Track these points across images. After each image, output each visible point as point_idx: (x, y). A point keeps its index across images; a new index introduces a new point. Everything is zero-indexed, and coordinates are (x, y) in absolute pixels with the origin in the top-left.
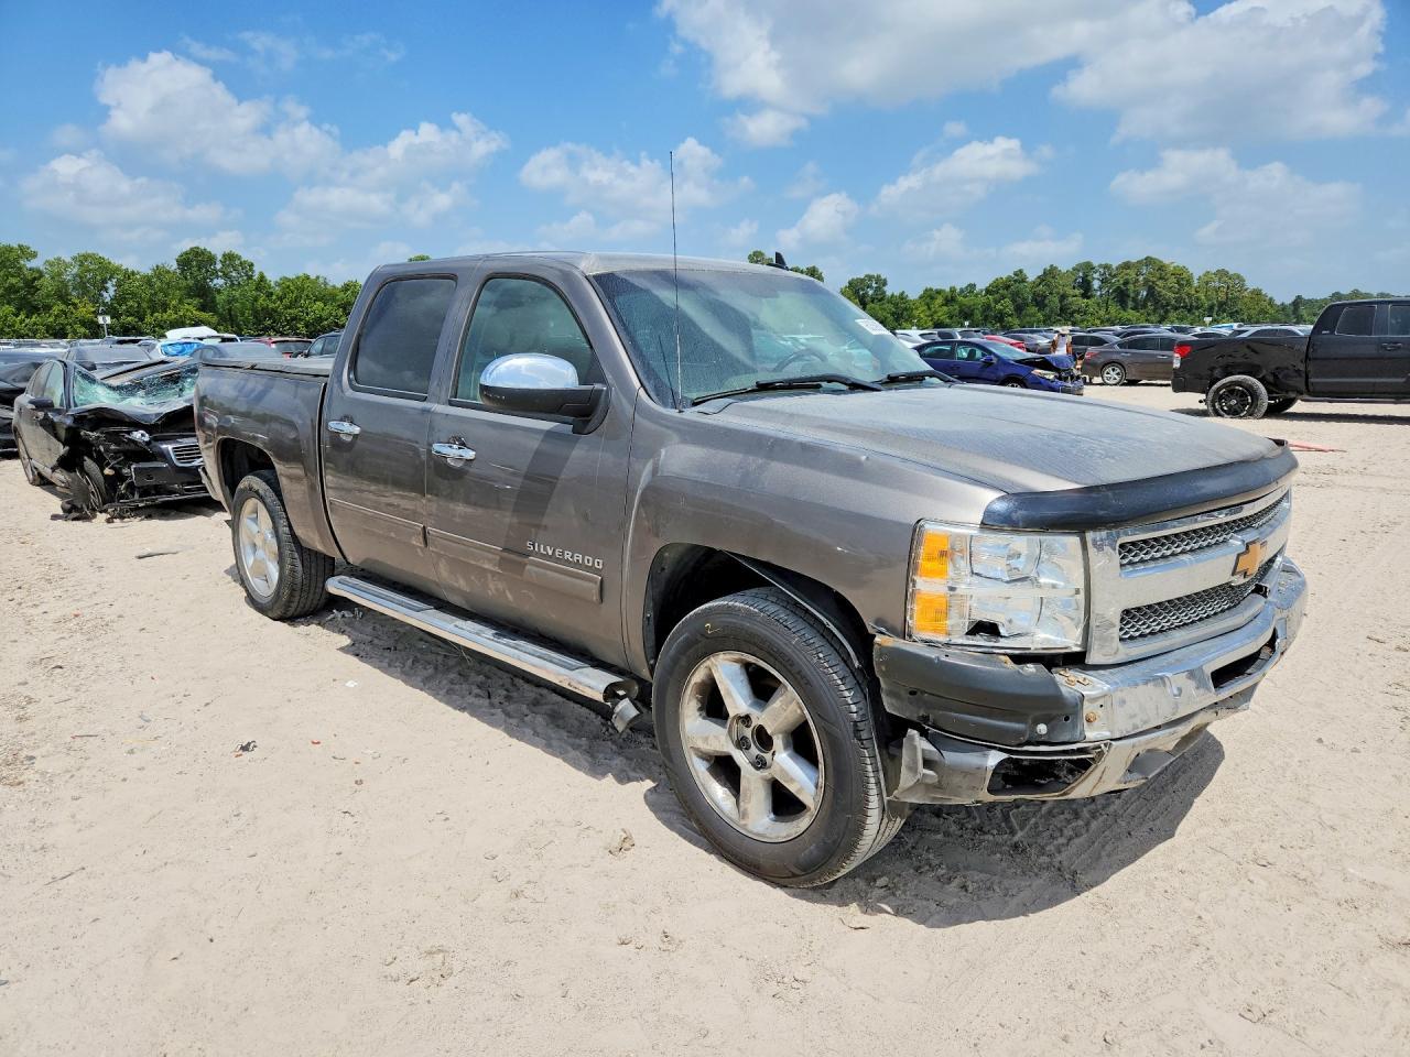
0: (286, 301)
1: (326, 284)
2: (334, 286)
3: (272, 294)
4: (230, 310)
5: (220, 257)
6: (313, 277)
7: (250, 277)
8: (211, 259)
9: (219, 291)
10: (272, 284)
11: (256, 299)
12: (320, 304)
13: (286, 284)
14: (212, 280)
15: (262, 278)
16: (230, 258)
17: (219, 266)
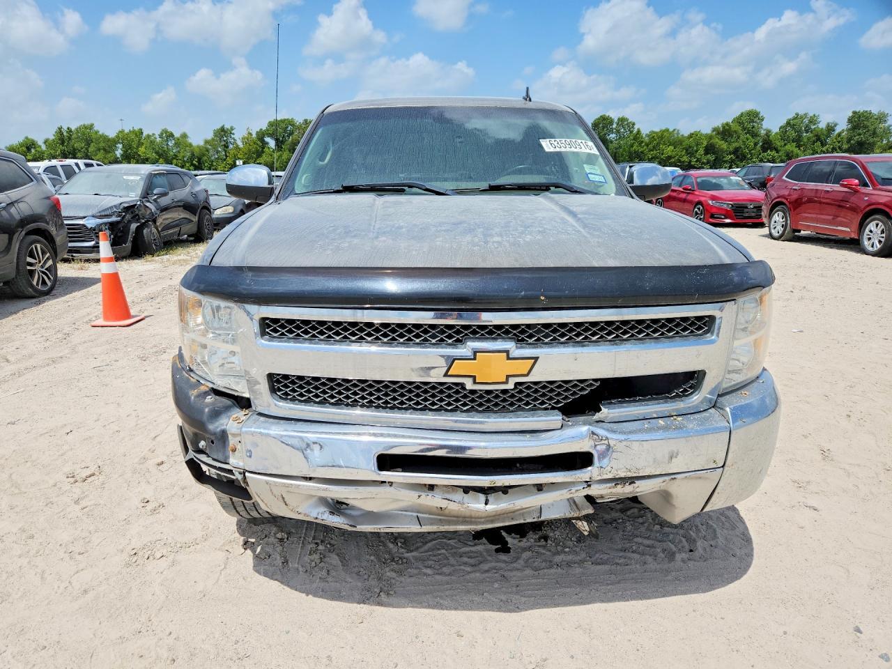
0: (651, 146)
1: (678, 134)
2: (682, 135)
3: (642, 142)
4: (616, 153)
5: (616, 120)
6: (671, 130)
7: (631, 132)
8: (611, 122)
9: (611, 142)
10: (644, 136)
11: (632, 146)
12: (671, 148)
13: (652, 136)
14: (609, 135)
15: (639, 131)
16: (622, 120)
17: (614, 126)
